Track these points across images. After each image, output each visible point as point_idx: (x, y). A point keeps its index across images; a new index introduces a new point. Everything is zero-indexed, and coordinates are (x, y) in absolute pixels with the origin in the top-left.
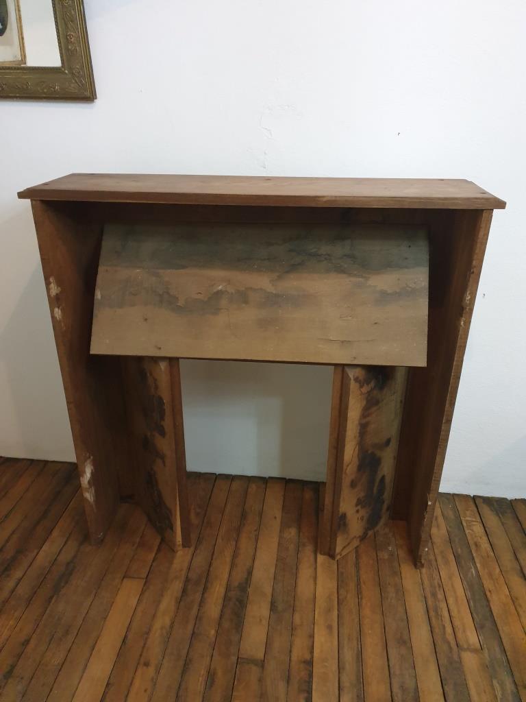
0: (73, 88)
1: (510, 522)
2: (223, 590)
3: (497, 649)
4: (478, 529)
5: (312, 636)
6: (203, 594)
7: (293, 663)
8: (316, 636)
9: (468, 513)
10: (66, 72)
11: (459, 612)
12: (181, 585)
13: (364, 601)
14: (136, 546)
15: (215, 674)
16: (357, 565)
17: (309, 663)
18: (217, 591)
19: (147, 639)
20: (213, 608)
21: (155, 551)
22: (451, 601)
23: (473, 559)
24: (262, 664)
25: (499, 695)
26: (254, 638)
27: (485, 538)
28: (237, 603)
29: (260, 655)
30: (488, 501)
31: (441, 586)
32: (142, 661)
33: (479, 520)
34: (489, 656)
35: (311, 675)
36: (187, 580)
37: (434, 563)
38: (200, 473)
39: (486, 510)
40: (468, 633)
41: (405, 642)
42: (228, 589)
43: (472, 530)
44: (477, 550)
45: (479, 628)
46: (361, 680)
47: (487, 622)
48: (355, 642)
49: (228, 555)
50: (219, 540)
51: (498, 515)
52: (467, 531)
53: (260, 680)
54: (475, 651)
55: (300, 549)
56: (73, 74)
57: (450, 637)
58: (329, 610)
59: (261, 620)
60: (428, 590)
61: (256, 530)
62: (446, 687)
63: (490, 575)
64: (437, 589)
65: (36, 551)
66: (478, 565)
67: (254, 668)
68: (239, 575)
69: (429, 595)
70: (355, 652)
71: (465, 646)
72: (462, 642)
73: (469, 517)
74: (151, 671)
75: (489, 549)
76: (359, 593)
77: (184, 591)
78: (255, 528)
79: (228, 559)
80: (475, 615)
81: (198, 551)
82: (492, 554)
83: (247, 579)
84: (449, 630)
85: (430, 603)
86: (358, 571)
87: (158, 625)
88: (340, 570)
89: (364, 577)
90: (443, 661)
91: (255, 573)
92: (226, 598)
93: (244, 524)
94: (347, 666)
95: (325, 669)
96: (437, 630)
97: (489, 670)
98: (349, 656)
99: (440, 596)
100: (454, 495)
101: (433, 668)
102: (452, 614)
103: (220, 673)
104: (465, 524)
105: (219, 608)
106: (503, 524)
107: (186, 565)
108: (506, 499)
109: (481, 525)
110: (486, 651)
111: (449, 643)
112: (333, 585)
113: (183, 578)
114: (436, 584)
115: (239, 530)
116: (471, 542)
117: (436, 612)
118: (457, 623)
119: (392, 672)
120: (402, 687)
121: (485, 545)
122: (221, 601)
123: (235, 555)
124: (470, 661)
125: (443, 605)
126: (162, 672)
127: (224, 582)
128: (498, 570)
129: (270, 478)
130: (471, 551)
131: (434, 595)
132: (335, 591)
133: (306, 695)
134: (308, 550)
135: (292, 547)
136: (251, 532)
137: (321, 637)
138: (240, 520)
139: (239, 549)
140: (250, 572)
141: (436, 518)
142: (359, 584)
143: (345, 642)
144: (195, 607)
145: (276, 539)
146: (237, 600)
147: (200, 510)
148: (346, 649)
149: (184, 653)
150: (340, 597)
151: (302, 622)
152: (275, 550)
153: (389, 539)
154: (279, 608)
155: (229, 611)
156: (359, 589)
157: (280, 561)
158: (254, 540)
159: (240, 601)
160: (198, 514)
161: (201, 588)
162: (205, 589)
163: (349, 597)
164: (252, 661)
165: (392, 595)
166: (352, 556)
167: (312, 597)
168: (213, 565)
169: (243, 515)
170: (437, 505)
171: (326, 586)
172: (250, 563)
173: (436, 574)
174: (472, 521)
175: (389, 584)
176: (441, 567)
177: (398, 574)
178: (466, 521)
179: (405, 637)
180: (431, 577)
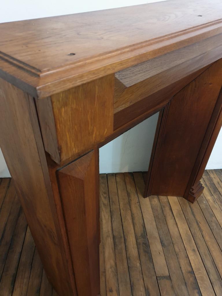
2: (134, 239)
5: (187, 257)
6: (125, 244)
7: (184, 274)
8: (189, 256)
12: (112, 240)
13: (204, 233)
15: (148, 289)
17: (192, 272)
18: (132, 240)
19: (105, 276)
20: (133, 251)
24: (169, 278)
26: (160, 263)
29: (167, 273)
32: (108, 290)
35: (195, 279)
36: (114, 237)
42: (136, 238)
48: (208, 255)
49: (129, 218)
50: (122, 211)
53: (172, 287)
55: (163, 209)
58: (190, 241)
59: (160, 253)
61: (138, 203)
67: (167, 282)
68: (139, 229)
70: (211, 261)
74: (115, 294)
79: (130, 221)
81: (113, 219)
83: (144, 230)
88: (186, 217)
89: (198, 219)
91: (146, 226)
92: (138, 244)
93: (131, 200)
95: (200, 274)
98: (209, 264)
103: (150, 287)
105: (136, 250)
112: (186, 227)
113: (111, 236)
115: (130, 204)
122: (135, 246)
123: (133, 219)
127: (133, 235)
129: (133, 172)
133: (197, 290)
134: (167, 209)
135: (159, 209)
136: (135, 204)
137: (192, 257)
138: (127, 197)
139: (133, 214)
140: (144, 227)
141: (218, 183)
142: (198, 224)
143: (204, 257)
144: (124, 251)
145: (149, 206)
146: (143, 243)
147: (105, 195)
148: (206, 261)
149: (128, 280)
150: (192, 233)
151: (180, 250)
152: (152, 212)
153: (203, 197)
154: (166, 244)
155: (142, 251)
156: (199, 226)
157: (156, 217)
158: (139, 208)
159: (145, 244)
160: (105, 198)
161: (123, 240)
162: (125, 240)
163: (196, 231)
164: (164, 277)
165: (215, 227)
166: (189, 209)
167: (179, 235)
168: (124, 226)
169: (129, 195)
170: (216, 176)
171: (183, 228)
172: (142, 221)
175: (211, 221)
177: (213, 215)
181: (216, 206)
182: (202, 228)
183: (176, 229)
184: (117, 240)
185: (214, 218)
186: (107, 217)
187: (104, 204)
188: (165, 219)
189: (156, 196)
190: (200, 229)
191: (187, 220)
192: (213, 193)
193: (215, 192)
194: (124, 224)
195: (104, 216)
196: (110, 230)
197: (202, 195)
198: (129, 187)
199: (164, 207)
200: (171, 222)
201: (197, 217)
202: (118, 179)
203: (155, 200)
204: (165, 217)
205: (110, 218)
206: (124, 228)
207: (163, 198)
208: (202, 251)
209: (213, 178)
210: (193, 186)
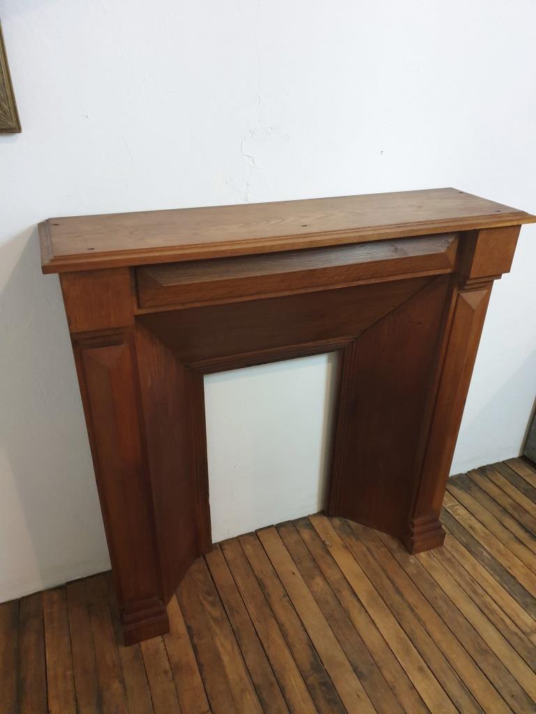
1: (479, 495)
2: (300, 680)
4: (462, 511)
5: (413, 687)
6: (284, 697)
8: (415, 684)
9: (445, 499)
11: (502, 599)
12: (255, 698)
13: (429, 627)
14: (170, 674)
16: (398, 591)
18: (295, 684)
21: (198, 672)
23: (478, 543)
27: (473, 518)
28: (323, 688)
31: (474, 580)
33: (457, 502)
36: (257, 689)
37: (453, 560)
39: (455, 491)
40: (522, 616)
41: (487, 651)
42: (305, 680)
43: (459, 515)
44: (476, 534)
47: (526, 598)
48: (450, 672)
49: (276, 635)
50: (257, 624)
51: (466, 491)
52: (456, 518)
55: (339, 597)
57: (513, 628)
58: (408, 651)
59: (358, 696)
60: (468, 590)
61: (284, 597)
63: (499, 552)
66: (486, 548)
68: (304, 655)
69: (472, 595)
70: (456, 681)
71: (529, 631)
72: (524, 628)
73: (448, 503)
75: (483, 527)
78: (283, 594)
79: (280, 641)
80: (514, 596)
81: (244, 648)
82: (488, 532)
83: (314, 655)
84: (508, 622)
85: (478, 602)
86: (403, 598)
88: (388, 603)
89: (411, 600)
90: (524, 654)
92: (310, 689)
93: (269, 595)
96: (500, 626)
98: (455, 689)
99: (480, 591)
101: (521, 664)
102: (500, 604)
104: (450, 511)
105: (311, 703)
106: (474, 498)
108: (462, 474)
109: (462, 507)
111: (516, 634)
112: (392, 622)
113: (251, 688)
114: (470, 581)
115: (268, 604)
116: (466, 527)
117: (488, 608)
118: (508, 611)
119: (497, 687)
120: (513, 696)
121: (478, 526)
122: (307, 695)
123: (285, 635)
125: (488, 599)
127: (296, 672)
128: (502, 546)
129: (257, 531)
130: (472, 536)
131: (475, 592)
132: (400, 627)
134: (346, 593)
135: (330, 598)
136: (281, 600)
137: (421, 686)
138: (260, 590)
139: (283, 625)
140: (312, 646)
142: (412, 610)
143: (443, 678)
145: (310, 597)
146: (320, 684)
147: (211, 599)
148: (448, 684)
150: (408, 632)
151: (394, 677)
152: (318, 610)
154: (365, 672)
155: (322, 703)
156: (416, 615)
157: (329, 618)
158: (290, 607)
159: (324, 684)
160: (213, 604)
161: (277, 690)
162: (282, 689)
163: (413, 627)
165: (445, 608)
166: (387, 583)
167: (384, 645)
168: (270, 656)
169: (261, 585)
171: (387, 626)
172: (304, 637)
173: (461, 569)
174: (453, 506)
175: (436, 598)
176: (462, 561)
177: (434, 584)
178: (449, 507)
179: (483, 645)
180: (460, 575)
181: (434, 564)
182: (423, 617)
183: (375, 631)
184: (264, 695)
185: (438, 590)
186: (229, 647)
187: (215, 619)
188: (349, 618)
190: (419, 620)
191: (390, 607)
194: (271, 653)
195: (222, 645)
196: (244, 675)
198: (257, 566)
199: (339, 591)
200: (360, 621)
201: (407, 596)
202: (229, 554)
203: (318, 582)
204: (346, 612)
205: (236, 647)
206: (272, 662)
207: (332, 573)
208: (435, 666)
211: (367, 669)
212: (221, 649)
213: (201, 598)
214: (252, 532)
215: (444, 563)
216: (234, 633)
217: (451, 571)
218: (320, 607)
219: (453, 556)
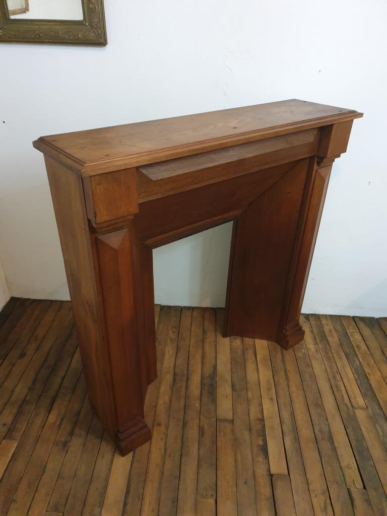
0: (92, 36)
1: (378, 332)
2: (199, 379)
3: (377, 408)
4: (358, 337)
5: (261, 405)
6: (187, 382)
7: (252, 421)
8: (263, 404)
9: (350, 327)
10: (87, 24)
11: (351, 387)
12: (172, 377)
13: (291, 383)
15: (203, 428)
16: (283, 361)
17: (262, 420)
18: (196, 379)
19: (156, 410)
20: (195, 390)
22: (345, 380)
23: (357, 355)
24: (232, 422)
25: (381, 434)
26: (225, 407)
27: (363, 342)
28: (210, 386)
29: (230, 417)
30: (362, 319)
31: (338, 372)
32: (155, 423)
33: (358, 331)
34: (372, 411)
35: (264, 426)
36: (175, 374)
37: (332, 358)
38: (170, 306)
39: (361, 325)
40: (358, 399)
41: (320, 405)
42: (202, 379)
43: (354, 338)
44: (359, 351)
45: (364, 396)
46: (295, 429)
47: (369, 392)
48: (289, 406)
49: (198, 356)
50: (191, 348)
51: (369, 327)
52: (351, 339)
53: (233, 431)
54: (362, 409)
55: (245, 352)
56: (92, 26)
57: (347, 402)
58: (269, 389)
59: (227, 397)
60: (330, 375)
61: (214, 342)
62: (348, 431)
63: (368, 364)
64: (336, 374)
65: (70, 359)
66: (360, 359)
67: (228, 426)
68: (208, 370)
69: (331, 377)
70: (290, 411)
71: (357, 406)
72: (354, 404)
73: (351, 330)
74: (163, 429)
75: (366, 348)
76: (287, 378)
77: (174, 380)
78: (213, 340)
79: (199, 360)
80: (361, 388)
81: (179, 356)
82: (368, 352)
83: (214, 373)
84: (346, 397)
85: (332, 382)
86: (284, 365)
87: (161, 402)
88: (273, 364)
89: (288, 368)
90: (344, 415)
91: (218, 367)
92: (202, 384)
93: (206, 338)
94: (285, 421)
95: (272, 423)
96: (338, 398)
97: (372, 419)
98: (286, 415)
99: (338, 378)
100: (340, 316)
101: (338, 420)
102: (347, 388)
103: (206, 427)
104: (349, 334)
105: (199, 390)
106: (373, 333)
107: (172, 365)
108: (374, 318)
109: (360, 335)
110: (370, 409)
111: (346, 405)
112: (269, 374)
113: (172, 373)
114: (335, 371)
115: (203, 342)
116: (354, 345)
117: (337, 387)
118: (350, 394)
119: (314, 423)
120: (320, 431)
121: (363, 347)
122: (199, 386)
123: (203, 358)
124: (361, 415)
125: (341, 383)
126: (170, 428)
127: (199, 374)
128: (373, 362)
129: (217, 308)
130: (355, 351)
131: (335, 378)
132: (272, 377)
133: (262, 438)
134: (250, 353)
135: (239, 351)
136: (211, 342)
137: (267, 405)
138: (202, 335)
139: (205, 353)
140: (215, 367)
141: (330, 331)
142: (286, 373)
143: (282, 408)
144: (184, 390)
145: (228, 347)
146: (210, 385)
147: (175, 330)
148: (283, 411)
149: (182, 417)
150: (275, 381)
151: (253, 397)
152: (229, 354)
153: (302, 345)
154: (237, 388)
155: (205, 392)
156: (287, 376)
157: (233, 360)
158: (214, 347)
159: (211, 385)
160: (174, 332)
161: (185, 378)
162: (188, 379)
163: (281, 381)
164: (226, 420)
165: (308, 378)
166: (279, 356)
168: (190, 364)
169: (204, 332)
170: (330, 322)
171: (265, 374)
172: (214, 362)
173: (334, 365)
174: (354, 332)
175: (305, 372)
176: (337, 361)
177: (310, 366)
178: (350, 332)
179: (320, 403)
180: (331, 367)
181: (317, 356)
182: (291, 378)
183: (256, 375)
184: (177, 377)
185: (310, 369)
186: (171, 352)
189: (239, 337)
191: (273, 367)
192: (318, 342)
193: (321, 341)
194: (191, 362)
195: (168, 350)
197: (303, 342)
198: (207, 323)
199: (247, 350)
200: (250, 367)
201: (287, 366)
202: (195, 313)
203: (237, 342)
204: (245, 360)
205: (175, 354)
206: (189, 366)
207: (248, 341)
208: (281, 401)
209: (325, 325)
210: (286, 325)
211: (240, 388)
212: (167, 352)
213: (170, 328)
214: (215, 308)
215: (324, 359)
216: (178, 348)
217: (326, 363)
218: (231, 353)
219: (333, 357)
